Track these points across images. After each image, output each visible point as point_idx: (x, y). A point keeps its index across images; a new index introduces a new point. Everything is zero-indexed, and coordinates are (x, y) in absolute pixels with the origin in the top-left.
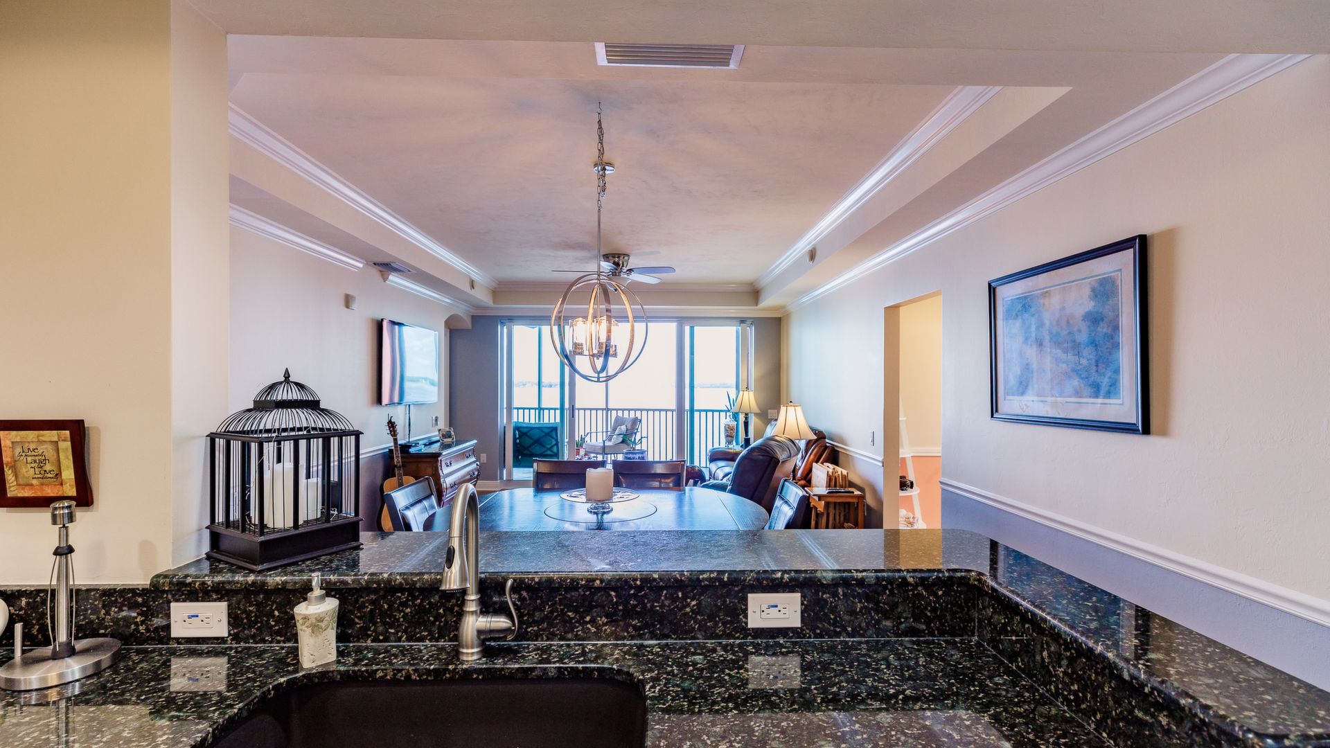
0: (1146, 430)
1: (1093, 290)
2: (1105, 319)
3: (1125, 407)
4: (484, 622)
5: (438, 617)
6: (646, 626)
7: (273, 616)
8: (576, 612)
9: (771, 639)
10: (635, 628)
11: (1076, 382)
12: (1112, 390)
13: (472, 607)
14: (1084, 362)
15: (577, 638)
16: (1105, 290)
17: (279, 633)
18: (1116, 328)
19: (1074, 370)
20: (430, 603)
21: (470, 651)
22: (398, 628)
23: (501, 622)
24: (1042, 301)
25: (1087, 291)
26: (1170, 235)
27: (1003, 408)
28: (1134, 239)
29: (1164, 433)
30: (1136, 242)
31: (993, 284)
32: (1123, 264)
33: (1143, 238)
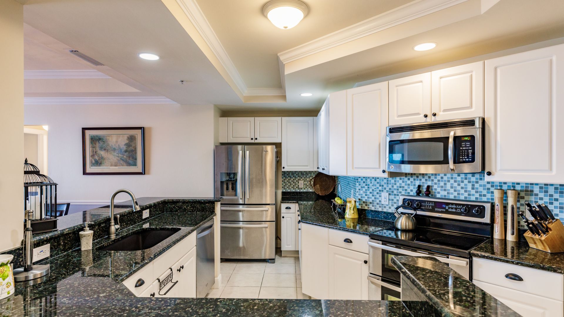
0: (144, 174)
1: (128, 138)
2: (132, 146)
3: (139, 169)
6: (131, 223)
9: (146, 220)
11: (122, 162)
12: (135, 164)
13: (113, 224)
14: (125, 157)
15: (121, 230)
16: (132, 139)
18: (136, 149)
19: (121, 159)
21: (113, 235)
23: (118, 226)
24: (108, 138)
25: (126, 138)
26: (150, 128)
27: (88, 170)
28: (142, 128)
29: (149, 174)
30: (142, 129)
31: (84, 129)
32: (139, 132)
33: (144, 128)
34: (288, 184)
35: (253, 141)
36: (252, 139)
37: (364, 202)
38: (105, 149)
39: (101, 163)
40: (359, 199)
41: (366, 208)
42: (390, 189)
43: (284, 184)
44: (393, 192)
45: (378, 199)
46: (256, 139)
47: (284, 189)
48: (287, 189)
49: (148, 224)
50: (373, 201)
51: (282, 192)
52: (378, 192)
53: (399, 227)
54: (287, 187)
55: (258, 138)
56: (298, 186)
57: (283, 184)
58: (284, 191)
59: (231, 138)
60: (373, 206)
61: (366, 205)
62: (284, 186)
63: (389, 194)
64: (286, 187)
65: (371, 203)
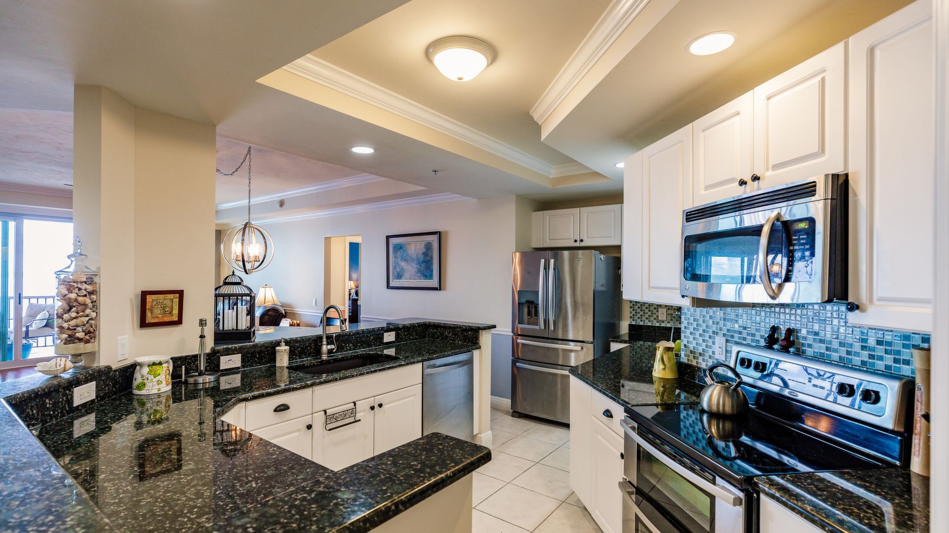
0: (440, 290)
1: (425, 245)
2: (429, 255)
3: (434, 283)
4: (329, 347)
5: (308, 350)
6: (362, 345)
7: (257, 357)
8: (344, 344)
9: (389, 345)
10: (359, 346)
11: (419, 275)
12: (430, 277)
13: (325, 343)
14: (422, 268)
15: (345, 351)
16: (428, 247)
17: (258, 363)
18: (432, 258)
19: (419, 271)
20: (306, 346)
21: (325, 356)
22: (296, 355)
23: (333, 347)
24: (407, 246)
25: (423, 245)
26: (446, 232)
27: (392, 284)
28: (437, 232)
29: (444, 289)
30: (439, 234)
31: (388, 237)
32: (434, 239)
33: (440, 232)
34: (639, 313)
35: (577, 244)
36: (576, 241)
37: (691, 352)
38: (405, 260)
39: (401, 276)
40: (685, 346)
41: (694, 363)
42: (728, 330)
43: (634, 313)
44: (732, 337)
45: (710, 347)
46: (582, 241)
47: (633, 320)
48: (639, 321)
49: (393, 350)
50: (703, 350)
51: (629, 325)
52: (711, 334)
53: (705, 405)
54: (639, 318)
55: (585, 239)
56: (658, 316)
57: (631, 312)
58: (634, 323)
59: (548, 241)
60: (703, 360)
61: (694, 358)
62: (633, 315)
63: (727, 341)
64: (636, 318)
65: (700, 354)
